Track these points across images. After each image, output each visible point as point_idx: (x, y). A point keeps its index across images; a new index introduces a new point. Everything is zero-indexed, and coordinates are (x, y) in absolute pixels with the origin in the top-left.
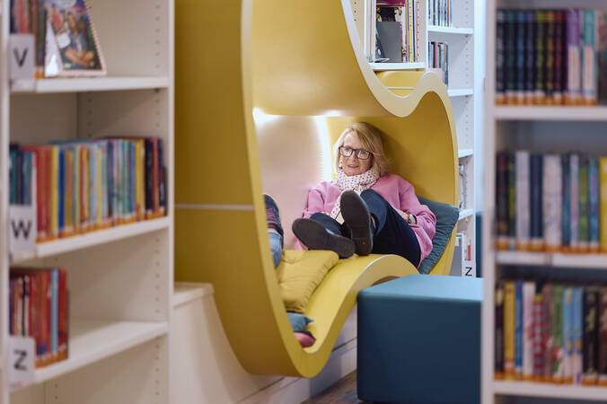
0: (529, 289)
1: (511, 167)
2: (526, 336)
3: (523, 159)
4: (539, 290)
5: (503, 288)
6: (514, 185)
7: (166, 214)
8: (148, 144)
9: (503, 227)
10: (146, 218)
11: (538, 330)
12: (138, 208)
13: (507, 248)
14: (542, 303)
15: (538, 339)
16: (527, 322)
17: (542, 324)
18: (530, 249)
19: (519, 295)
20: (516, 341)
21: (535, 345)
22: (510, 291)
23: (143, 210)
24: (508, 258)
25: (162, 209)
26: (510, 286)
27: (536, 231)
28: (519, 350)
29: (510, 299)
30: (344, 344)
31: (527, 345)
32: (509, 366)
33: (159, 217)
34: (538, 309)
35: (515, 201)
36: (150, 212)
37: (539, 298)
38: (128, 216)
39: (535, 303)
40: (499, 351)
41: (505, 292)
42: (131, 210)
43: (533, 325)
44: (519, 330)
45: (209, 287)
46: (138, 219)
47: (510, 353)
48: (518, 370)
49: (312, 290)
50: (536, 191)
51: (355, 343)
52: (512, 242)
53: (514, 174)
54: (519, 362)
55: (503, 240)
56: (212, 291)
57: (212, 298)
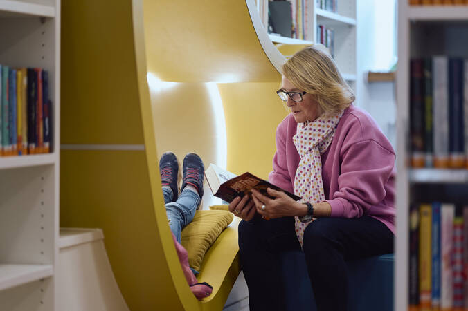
0: (447, 211)
1: (427, 74)
2: (444, 264)
3: (440, 65)
4: (458, 213)
5: (418, 210)
6: (431, 94)
7: (51, 150)
8: (32, 74)
9: (419, 142)
10: (29, 152)
11: (458, 257)
12: (19, 141)
13: (423, 165)
14: (462, 227)
15: (458, 267)
16: (446, 248)
17: (462, 250)
18: (449, 166)
19: (437, 218)
20: (433, 269)
21: (454, 274)
22: (426, 214)
23: (25, 143)
24: (424, 175)
25: (47, 145)
26: (427, 209)
27: (456, 145)
28: (436, 280)
29: (427, 222)
30: (238, 302)
31: (446, 274)
32: (425, 298)
33: (44, 152)
34: (458, 232)
35: (432, 111)
36: (33, 146)
37: (459, 221)
38: (8, 148)
39: (455, 227)
40: (414, 283)
41: (420, 216)
42: (11, 141)
43: (453, 251)
44: (437, 257)
45: (99, 231)
46: (19, 153)
47: (426, 284)
48: (435, 302)
49: (206, 248)
50: (456, 98)
51: (247, 301)
52: (429, 158)
53: (431, 81)
54: (436, 293)
55: (417, 157)
56: (103, 237)
57: (102, 243)
